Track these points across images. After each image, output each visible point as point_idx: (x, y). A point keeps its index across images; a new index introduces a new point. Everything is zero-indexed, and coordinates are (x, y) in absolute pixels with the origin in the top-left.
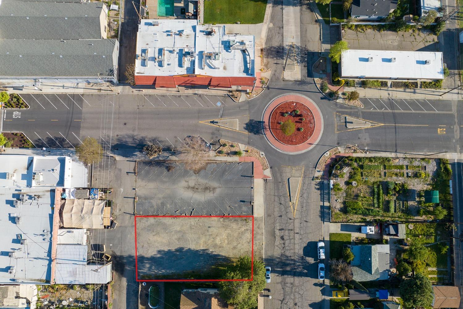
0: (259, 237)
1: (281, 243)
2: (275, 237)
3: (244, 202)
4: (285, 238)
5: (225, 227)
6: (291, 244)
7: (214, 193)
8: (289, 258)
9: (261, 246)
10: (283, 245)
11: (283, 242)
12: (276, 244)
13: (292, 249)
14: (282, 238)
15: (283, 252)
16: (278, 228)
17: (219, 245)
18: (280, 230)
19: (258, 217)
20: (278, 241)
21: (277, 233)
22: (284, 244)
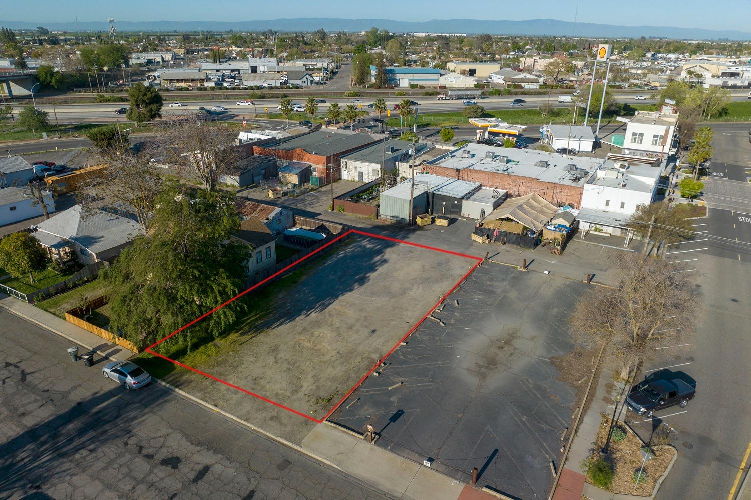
0: (248, 406)
1: (164, 450)
2: (199, 444)
3: (394, 419)
4: (162, 472)
5: (346, 357)
6: (120, 476)
7: (468, 370)
8: (91, 447)
9: (214, 401)
10: (150, 451)
11: (160, 457)
12: (178, 436)
13: (105, 469)
14: (173, 462)
15: (132, 441)
16: (217, 469)
17: (312, 331)
18: (207, 469)
19: (309, 431)
20: (177, 445)
21: (205, 458)
22: (149, 457)
